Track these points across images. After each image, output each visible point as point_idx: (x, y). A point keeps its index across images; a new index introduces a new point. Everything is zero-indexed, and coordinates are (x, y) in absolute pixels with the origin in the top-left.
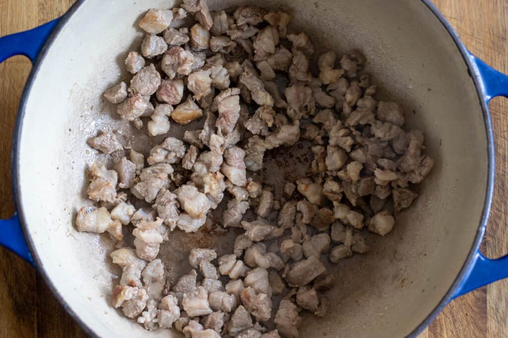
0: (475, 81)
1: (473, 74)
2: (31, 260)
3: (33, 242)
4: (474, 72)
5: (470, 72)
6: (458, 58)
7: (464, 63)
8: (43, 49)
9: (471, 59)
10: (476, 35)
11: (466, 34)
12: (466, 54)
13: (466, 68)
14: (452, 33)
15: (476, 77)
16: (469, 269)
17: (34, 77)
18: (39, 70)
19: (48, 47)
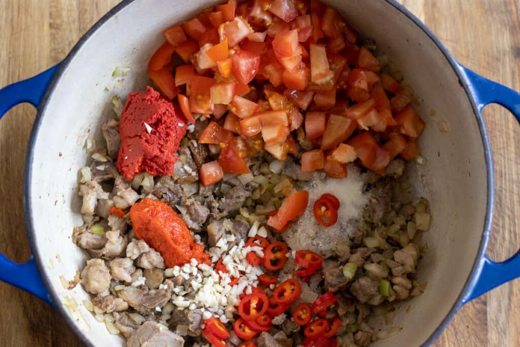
0: (467, 90)
1: (464, 84)
2: (51, 300)
3: (50, 284)
4: (465, 83)
5: (461, 83)
6: (449, 71)
7: (454, 73)
8: (46, 94)
9: (461, 69)
10: (471, 56)
11: (462, 55)
12: (456, 66)
13: (457, 79)
14: (440, 46)
15: (467, 86)
16: (477, 273)
17: (40, 122)
18: (43, 115)
19: (50, 93)
